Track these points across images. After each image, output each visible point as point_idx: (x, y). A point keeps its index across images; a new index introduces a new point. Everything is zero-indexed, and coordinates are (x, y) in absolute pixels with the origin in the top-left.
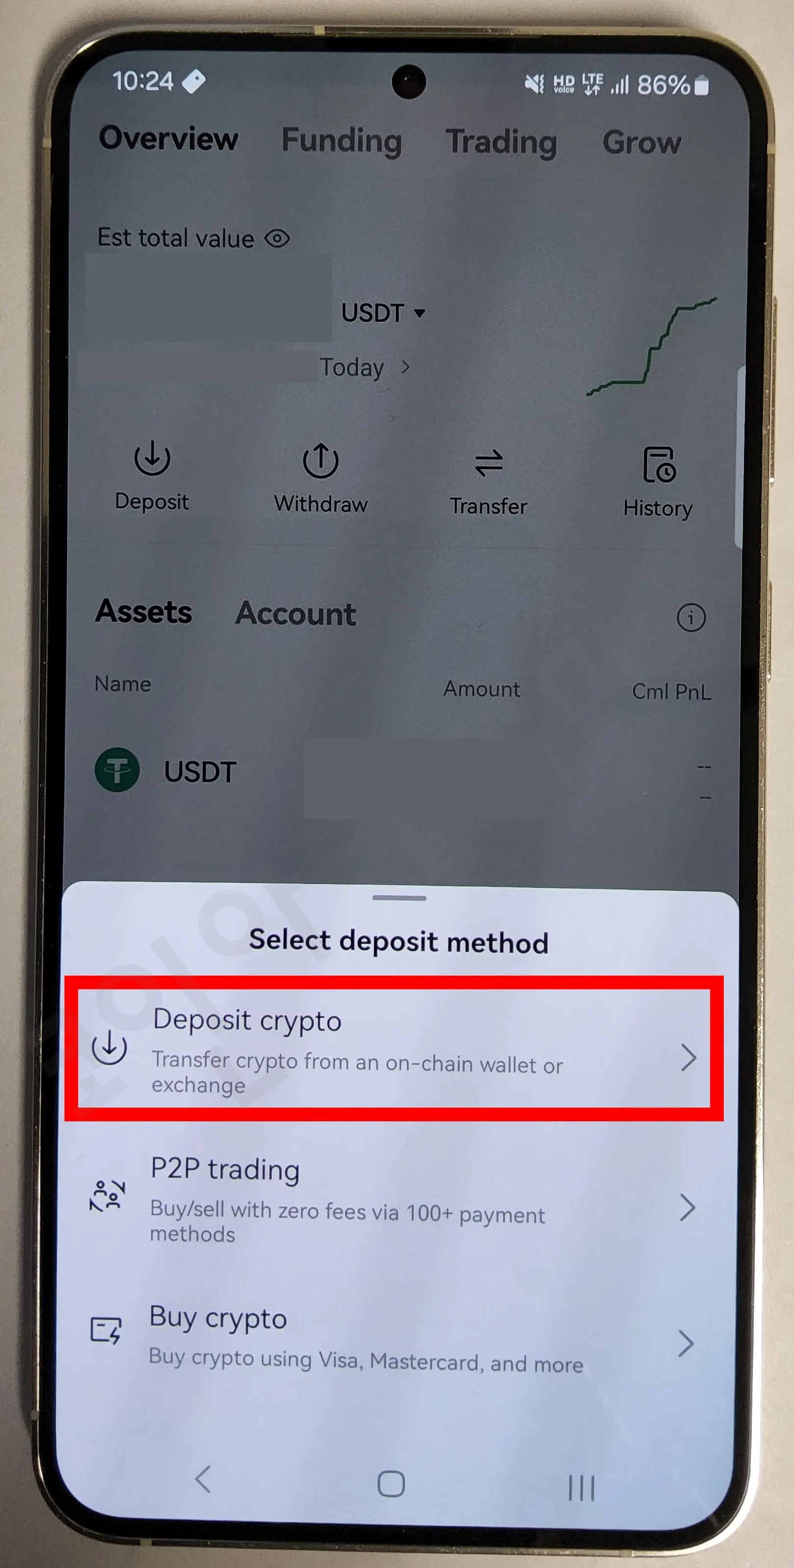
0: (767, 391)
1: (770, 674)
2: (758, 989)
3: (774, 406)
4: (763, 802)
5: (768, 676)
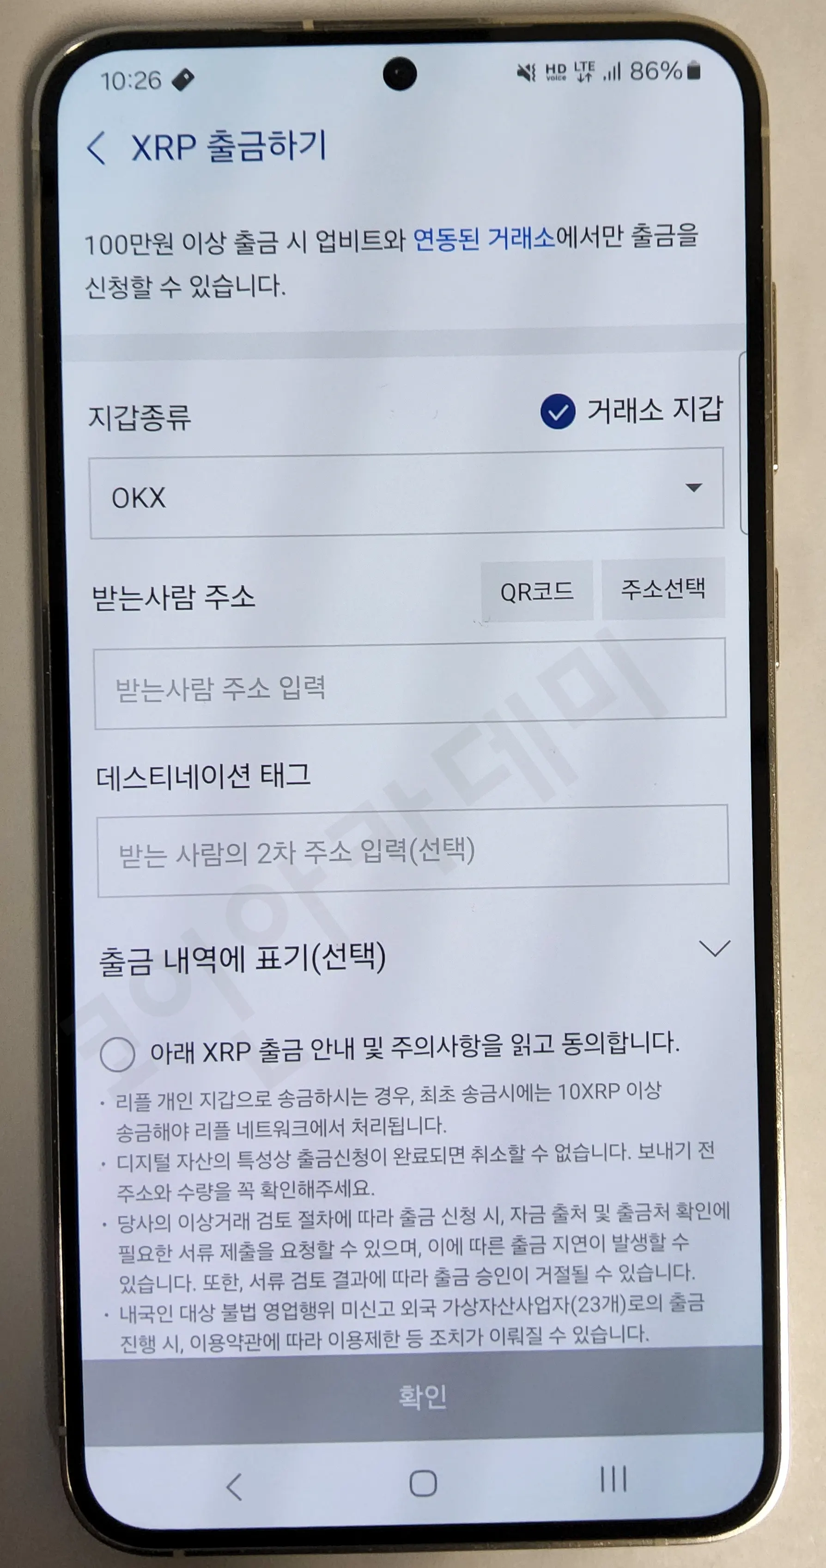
0: (768, 375)
1: (778, 661)
2: (775, 973)
3: (775, 392)
4: (774, 787)
5: (777, 664)
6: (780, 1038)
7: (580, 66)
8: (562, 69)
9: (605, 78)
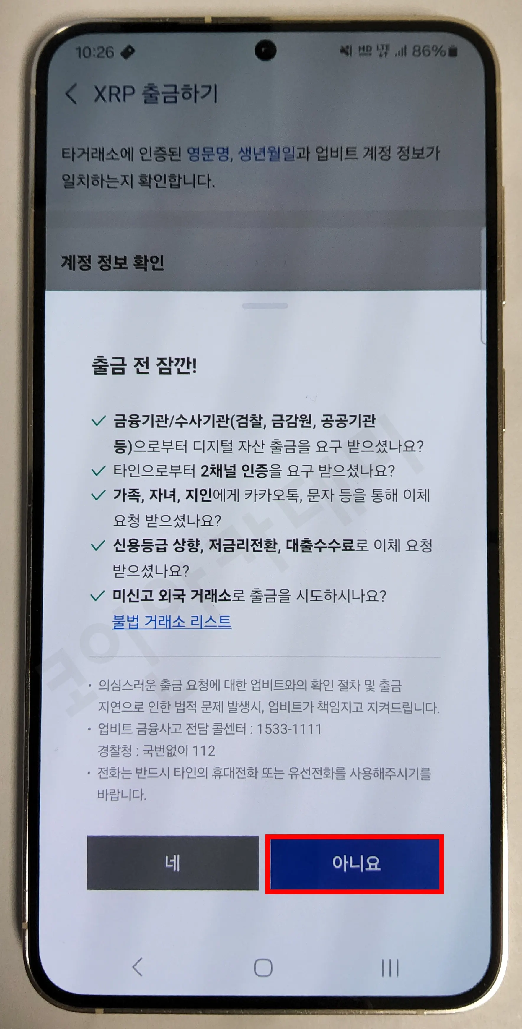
0: (500, 243)
3: (503, 253)
5: (504, 430)
6: (504, 674)
7: (380, 47)
8: (369, 49)
9: (396, 55)
